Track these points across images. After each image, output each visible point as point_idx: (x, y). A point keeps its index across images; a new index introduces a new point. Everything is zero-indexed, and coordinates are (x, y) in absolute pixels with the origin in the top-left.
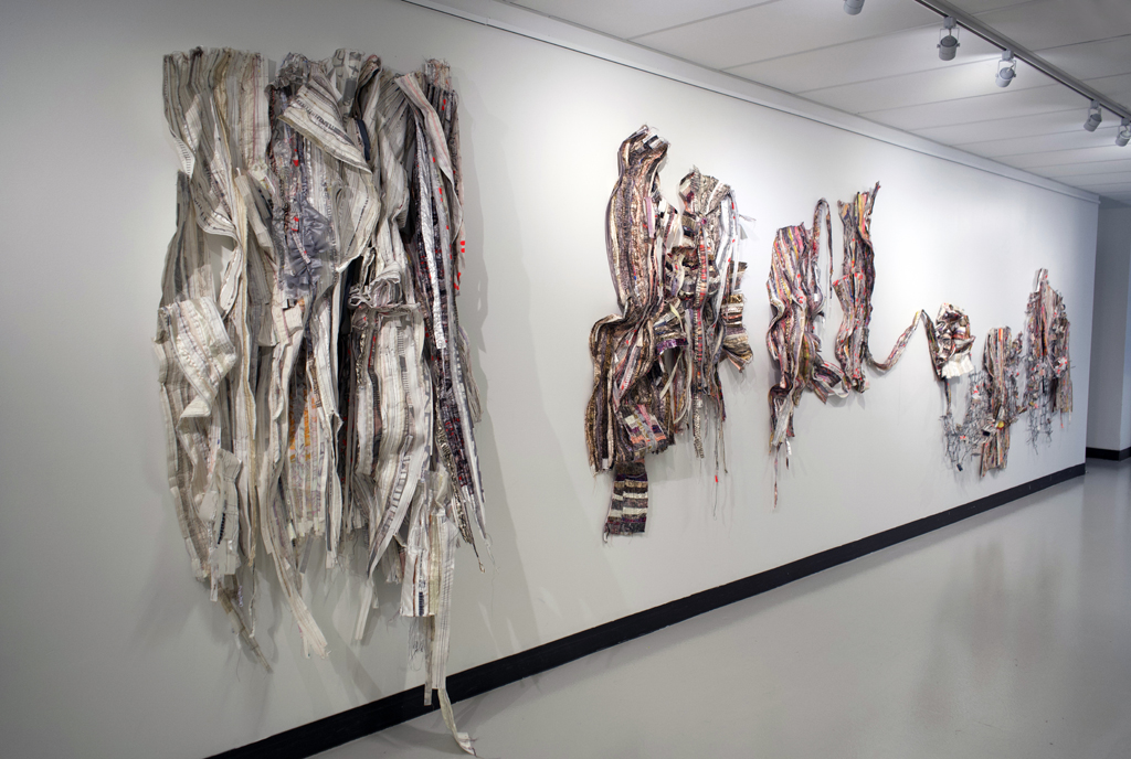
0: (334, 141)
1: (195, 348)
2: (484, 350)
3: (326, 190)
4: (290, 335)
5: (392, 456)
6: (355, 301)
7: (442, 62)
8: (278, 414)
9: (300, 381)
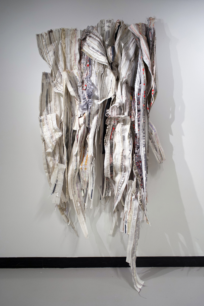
0: (97, 55)
1: (49, 130)
2: (172, 134)
3: (96, 74)
4: (80, 127)
5: (119, 172)
6: (108, 114)
7: (153, 17)
8: (75, 153)
9: (84, 145)
